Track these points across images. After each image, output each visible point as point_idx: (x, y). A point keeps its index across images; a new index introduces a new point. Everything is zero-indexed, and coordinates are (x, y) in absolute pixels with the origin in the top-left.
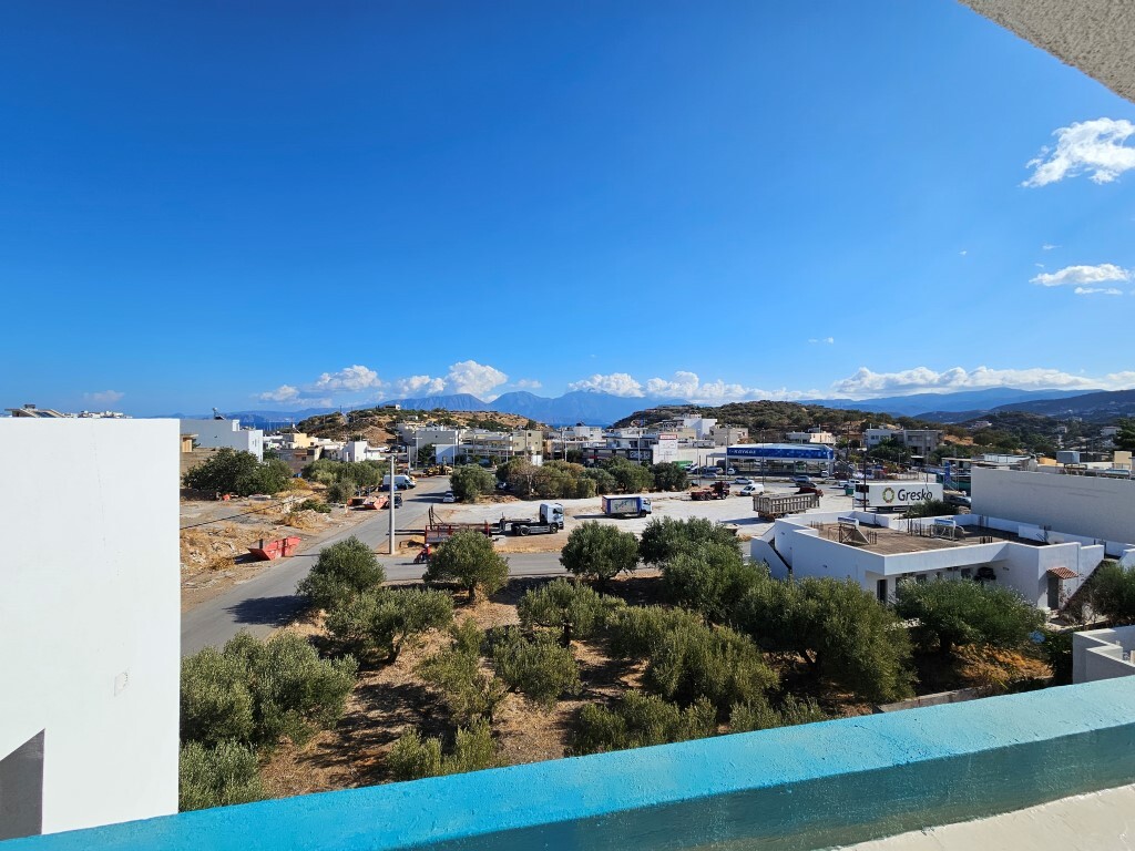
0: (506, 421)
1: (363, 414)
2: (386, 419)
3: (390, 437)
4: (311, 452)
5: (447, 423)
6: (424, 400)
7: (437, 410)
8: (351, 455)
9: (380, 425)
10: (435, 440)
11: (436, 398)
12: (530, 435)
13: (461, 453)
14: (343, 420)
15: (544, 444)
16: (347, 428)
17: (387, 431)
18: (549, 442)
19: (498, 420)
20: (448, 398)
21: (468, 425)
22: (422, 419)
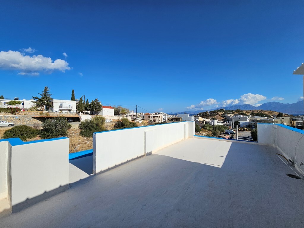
0: (267, 113)
1: (214, 112)
2: (221, 113)
3: (223, 118)
4: (203, 122)
5: (242, 114)
6: (231, 107)
7: (237, 110)
8: (214, 123)
9: (219, 115)
10: (239, 120)
11: (235, 106)
12: (283, 119)
13: (250, 124)
14: (209, 114)
15: (291, 122)
16: (210, 116)
17: (222, 117)
18: (295, 122)
19: (263, 112)
20: (240, 106)
21: (250, 115)
22: (233, 113)
